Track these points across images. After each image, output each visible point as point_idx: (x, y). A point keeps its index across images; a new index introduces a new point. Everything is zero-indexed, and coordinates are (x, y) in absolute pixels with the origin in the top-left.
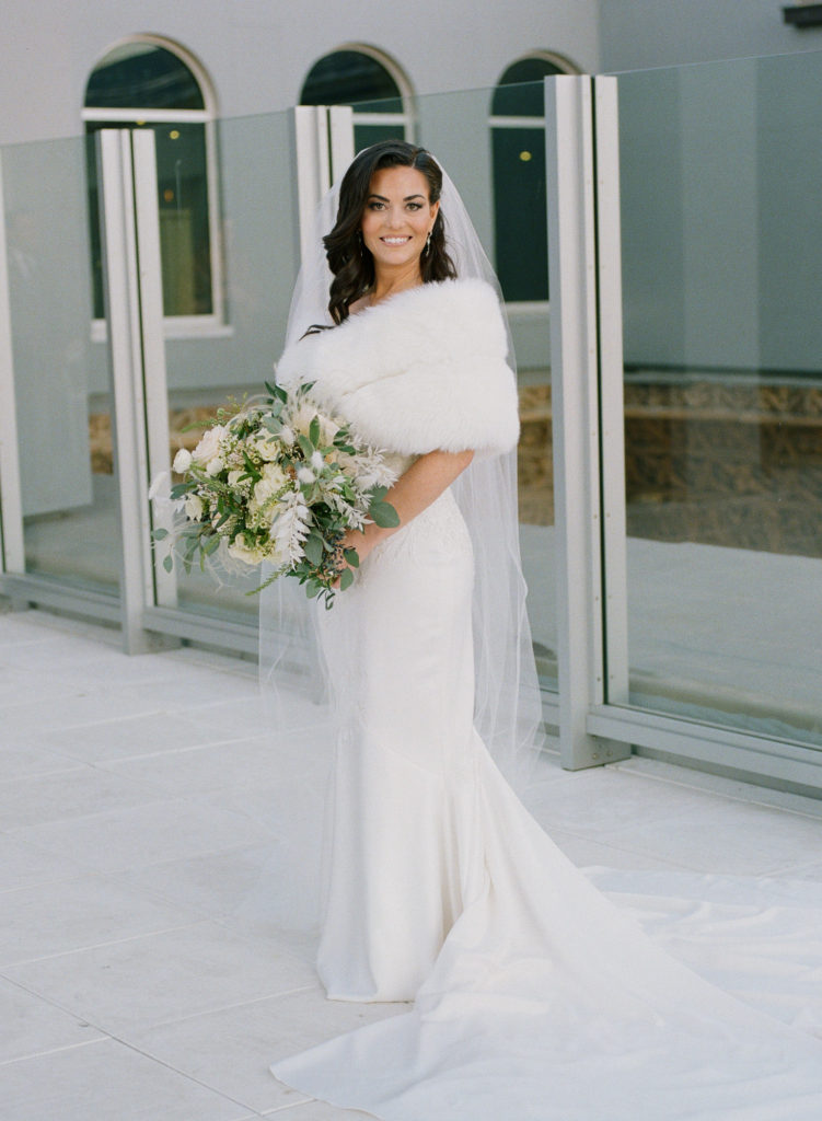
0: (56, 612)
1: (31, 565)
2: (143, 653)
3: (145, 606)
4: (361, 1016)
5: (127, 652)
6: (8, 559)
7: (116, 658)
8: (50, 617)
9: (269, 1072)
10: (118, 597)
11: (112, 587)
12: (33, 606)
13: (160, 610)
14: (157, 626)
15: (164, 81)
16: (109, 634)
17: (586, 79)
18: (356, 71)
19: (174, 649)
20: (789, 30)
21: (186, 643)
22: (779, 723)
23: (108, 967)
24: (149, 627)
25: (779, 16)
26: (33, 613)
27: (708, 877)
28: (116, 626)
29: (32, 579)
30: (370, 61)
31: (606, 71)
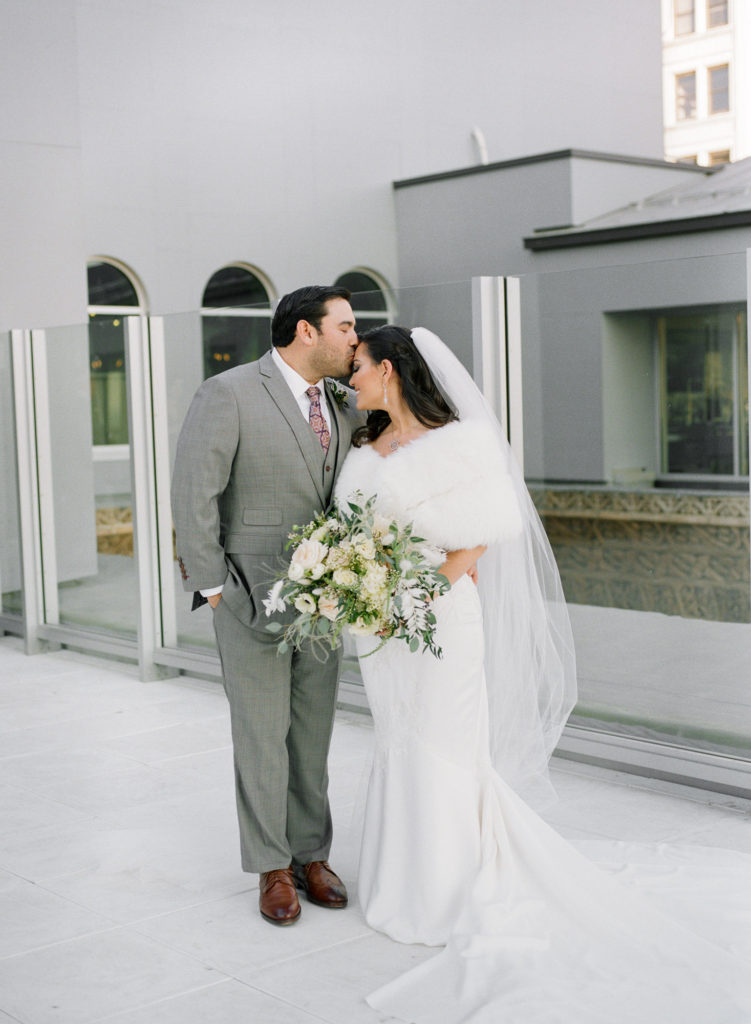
0: (81, 651)
1: (62, 618)
2: (151, 680)
3: (155, 648)
4: (413, 957)
5: (141, 680)
6: (47, 614)
7: (136, 684)
8: (77, 655)
9: (365, 1002)
10: (136, 641)
11: (132, 634)
12: (64, 647)
13: (164, 650)
14: (163, 661)
15: (112, 285)
16: (132, 669)
17: (501, 280)
18: (232, 281)
19: (173, 677)
20: (527, 253)
21: (182, 672)
22: (643, 728)
23: (211, 922)
24: (157, 662)
25: (521, 244)
26: (64, 653)
27: (621, 844)
28: (135, 662)
29: (62, 628)
30: (247, 273)
31: (513, 273)
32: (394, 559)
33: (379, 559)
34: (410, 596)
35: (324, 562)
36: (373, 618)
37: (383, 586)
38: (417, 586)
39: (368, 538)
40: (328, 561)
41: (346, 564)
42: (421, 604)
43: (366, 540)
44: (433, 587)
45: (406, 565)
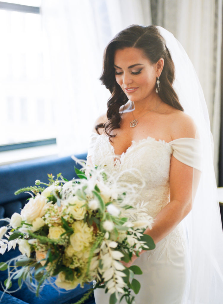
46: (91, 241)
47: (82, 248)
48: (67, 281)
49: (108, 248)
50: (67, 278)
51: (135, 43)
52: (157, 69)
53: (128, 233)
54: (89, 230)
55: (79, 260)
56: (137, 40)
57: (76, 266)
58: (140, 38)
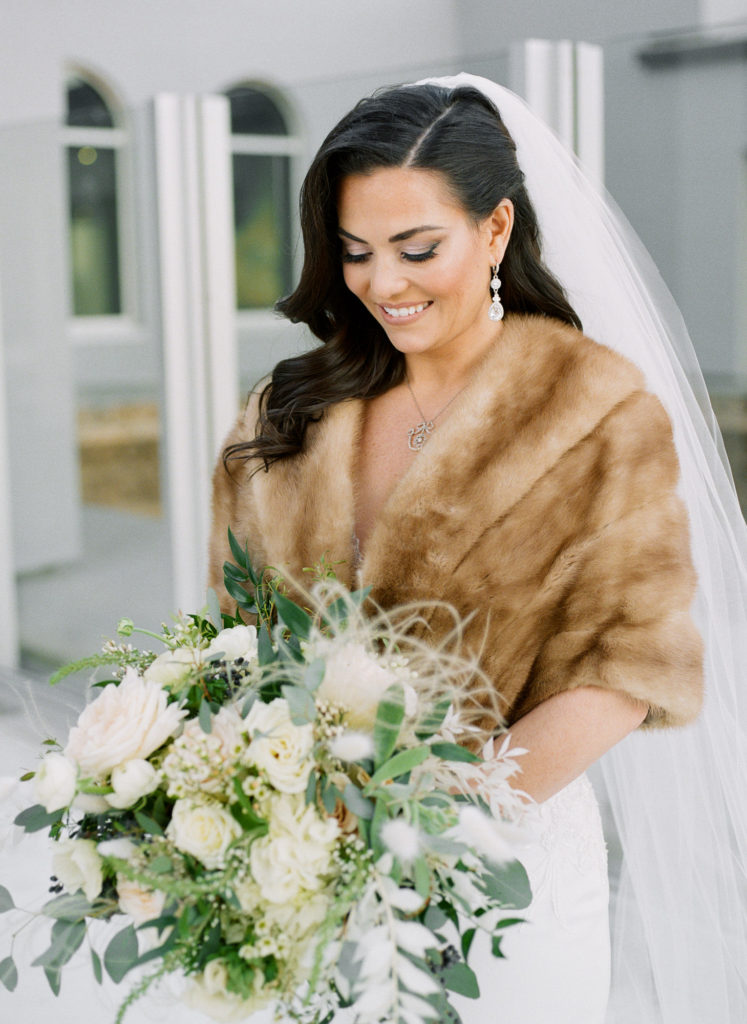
32: (372, 800)
33: (320, 792)
34: (391, 948)
35: (156, 757)
36: (259, 978)
37: (314, 884)
38: (421, 917)
39: (297, 721)
40: (169, 760)
41: (215, 787)
42: (426, 984)
43: (289, 728)
44: (479, 912)
45: (402, 838)
46: (326, 870)
47: (293, 891)
48: (231, 996)
49: (385, 906)
50: (231, 984)
51: (413, 153)
52: (491, 238)
53: (461, 867)
54: (324, 832)
55: (276, 931)
56: (420, 141)
57: (265, 952)
58: (428, 131)
